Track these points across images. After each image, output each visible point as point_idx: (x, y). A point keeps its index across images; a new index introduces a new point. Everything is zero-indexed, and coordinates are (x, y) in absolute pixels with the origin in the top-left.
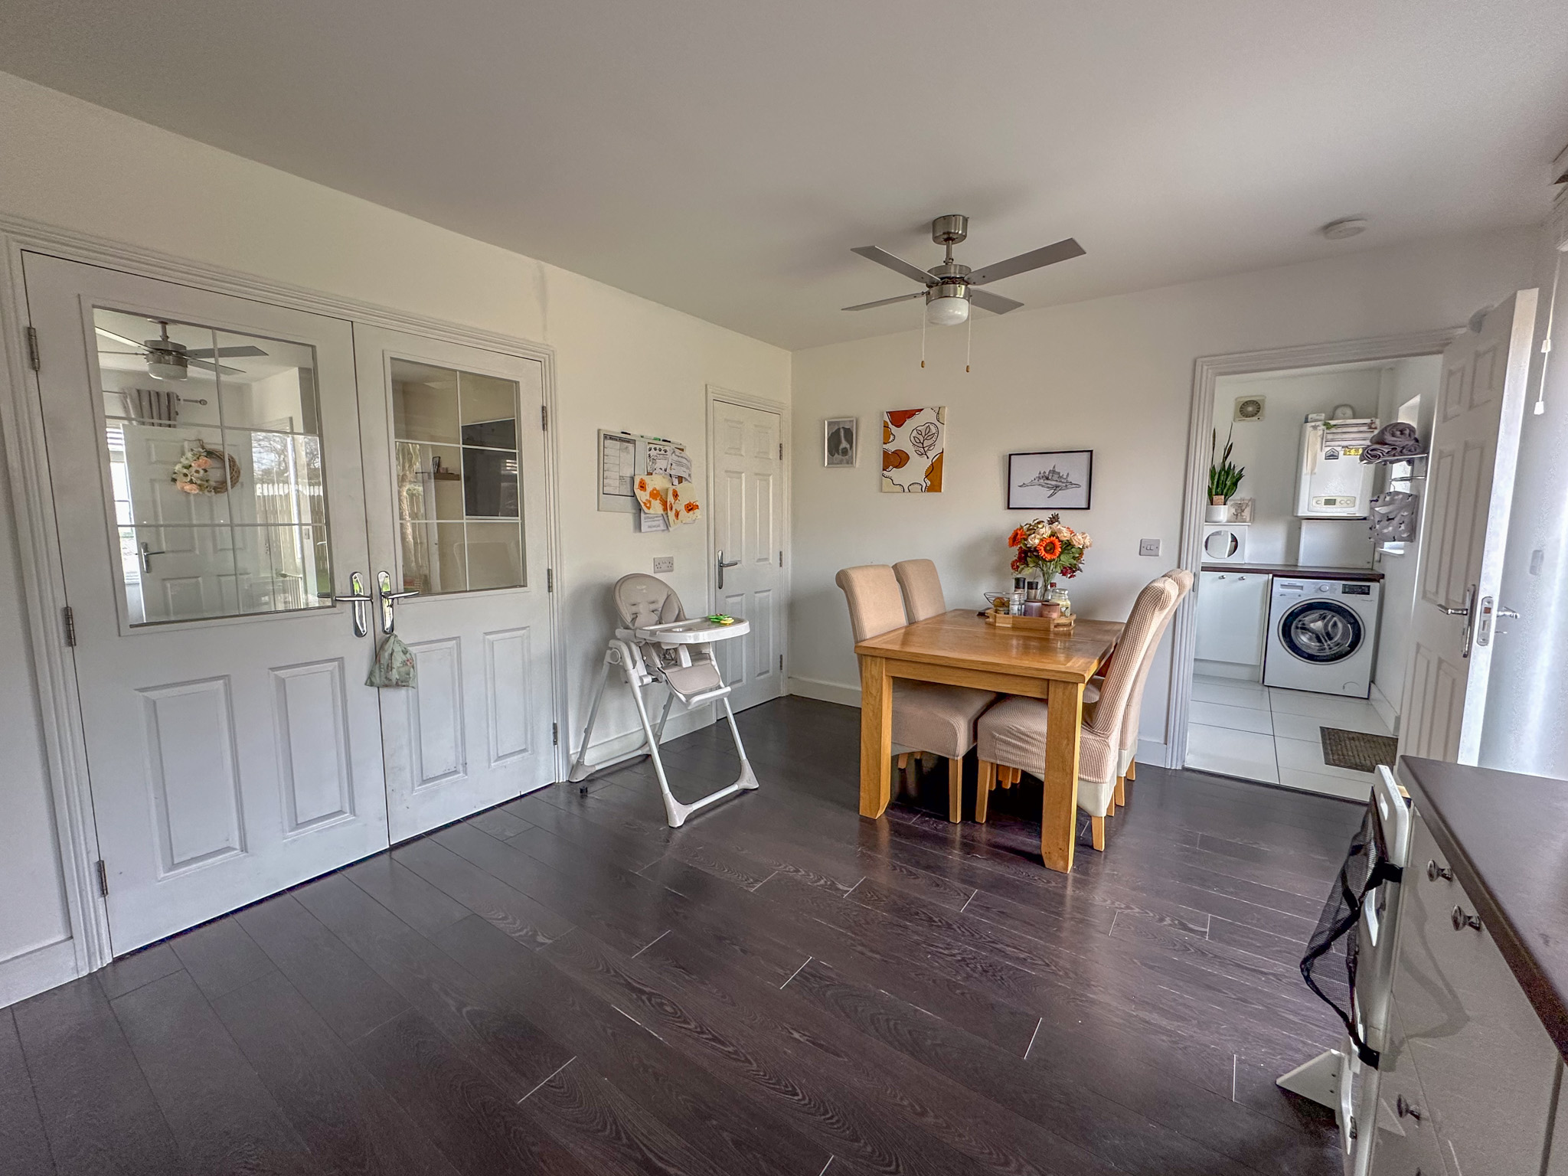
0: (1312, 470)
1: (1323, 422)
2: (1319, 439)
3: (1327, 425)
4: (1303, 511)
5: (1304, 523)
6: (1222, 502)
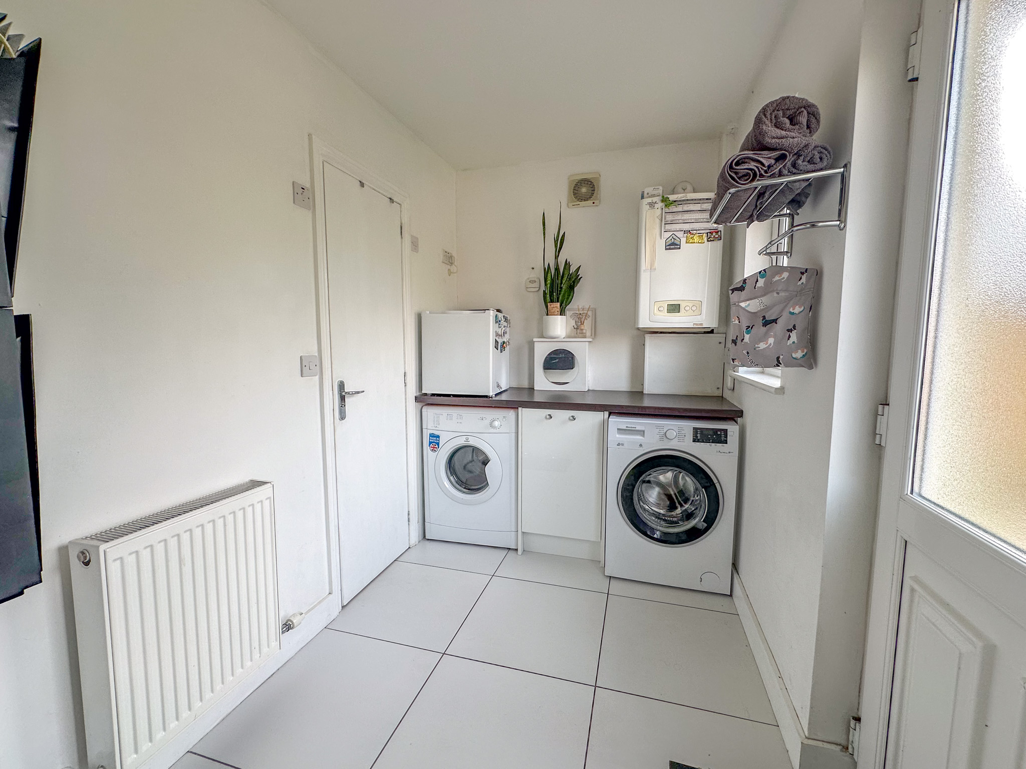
0: (652, 265)
1: (660, 198)
2: (658, 221)
3: (664, 200)
4: (644, 322)
5: (648, 337)
6: (558, 311)
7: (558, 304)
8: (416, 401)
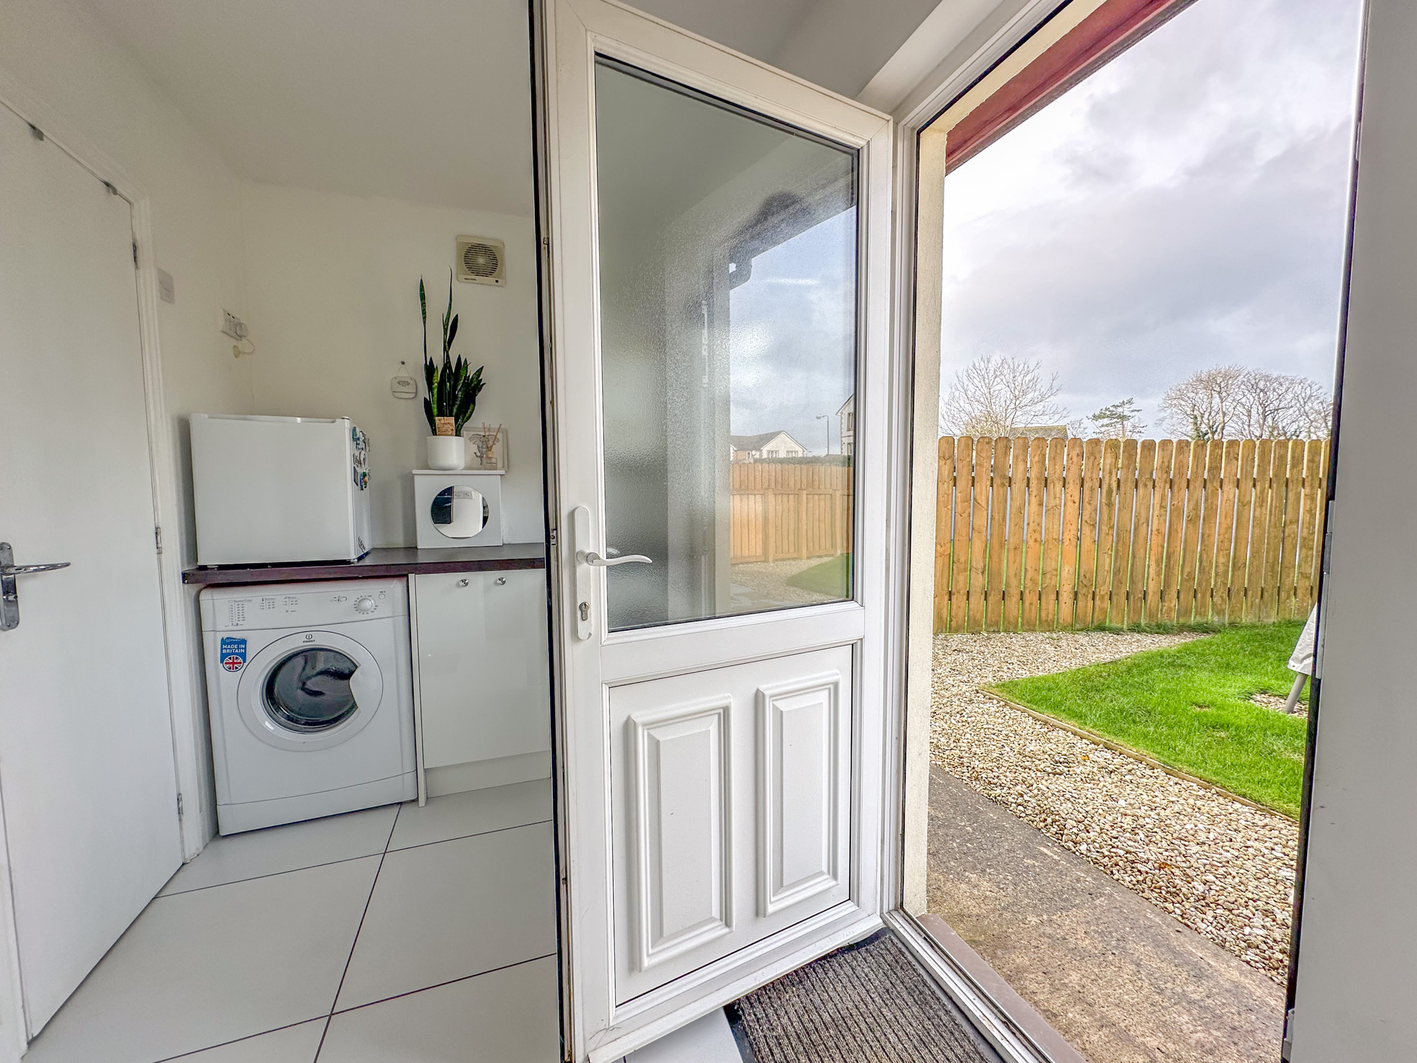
6: (452, 430)
7: (452, 420)
8: (184, 582)
